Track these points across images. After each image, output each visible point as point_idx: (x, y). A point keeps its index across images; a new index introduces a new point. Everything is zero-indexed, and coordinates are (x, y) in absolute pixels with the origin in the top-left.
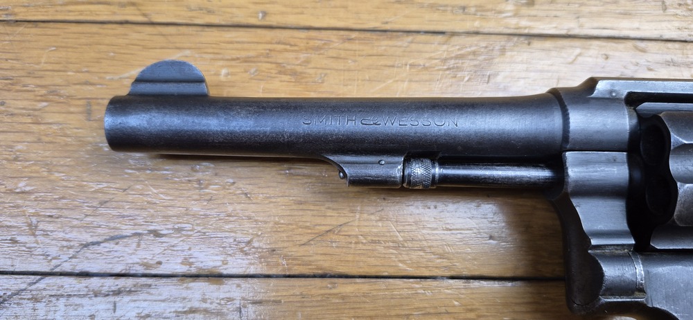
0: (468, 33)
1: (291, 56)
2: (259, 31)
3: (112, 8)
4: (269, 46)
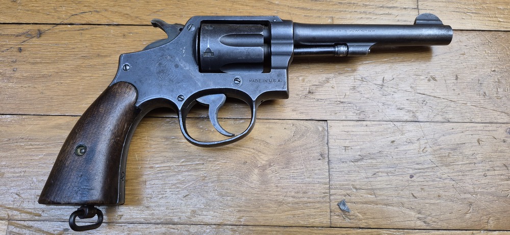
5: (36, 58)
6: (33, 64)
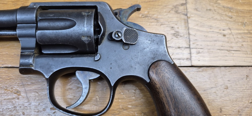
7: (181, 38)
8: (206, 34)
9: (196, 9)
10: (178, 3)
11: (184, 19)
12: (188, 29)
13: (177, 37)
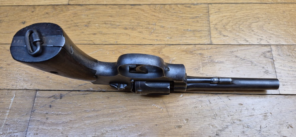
0: (157, 44)
1: (121, 50)
2: (115, 45)
3: (87, 41)
4: (117, 48)
5: (59, 111)
6: (57, 115)
7: (270, 75)
8: (289, 72)
9: (279, 55)
10: (265, 51)
11: (271, 62)
12: (275, 69)
13: (267, 74)
